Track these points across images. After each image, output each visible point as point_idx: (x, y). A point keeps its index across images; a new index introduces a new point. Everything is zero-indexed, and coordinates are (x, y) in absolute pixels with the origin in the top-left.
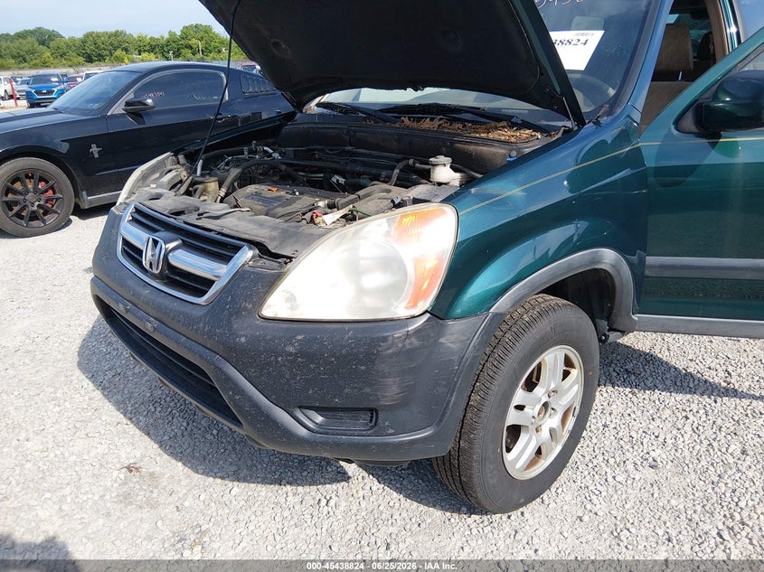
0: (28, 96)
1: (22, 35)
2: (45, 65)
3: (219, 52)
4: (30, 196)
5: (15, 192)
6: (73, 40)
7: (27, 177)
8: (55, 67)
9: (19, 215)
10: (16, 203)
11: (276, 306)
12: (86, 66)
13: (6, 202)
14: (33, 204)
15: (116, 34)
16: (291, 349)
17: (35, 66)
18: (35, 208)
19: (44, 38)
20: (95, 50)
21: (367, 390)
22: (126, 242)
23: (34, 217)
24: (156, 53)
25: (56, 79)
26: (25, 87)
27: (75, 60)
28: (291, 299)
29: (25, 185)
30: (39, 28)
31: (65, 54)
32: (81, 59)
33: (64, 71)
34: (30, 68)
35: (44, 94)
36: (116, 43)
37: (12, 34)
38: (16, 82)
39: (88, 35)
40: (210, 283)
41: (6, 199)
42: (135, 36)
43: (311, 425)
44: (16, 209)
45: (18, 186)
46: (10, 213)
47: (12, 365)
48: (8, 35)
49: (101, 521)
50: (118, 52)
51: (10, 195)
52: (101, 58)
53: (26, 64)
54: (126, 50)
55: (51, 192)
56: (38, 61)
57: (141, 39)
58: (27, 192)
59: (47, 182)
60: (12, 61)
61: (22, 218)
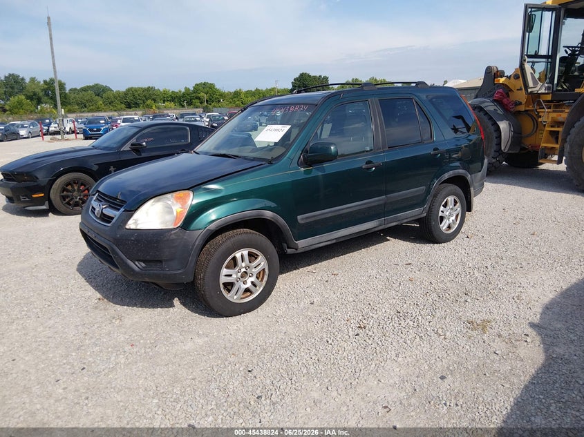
0: (84, 132)
1: (84, 90)
2: (98, 110)
3: (219, 101)
4: (75, 193)
5: (68, 191)
6: (118, 92)
7: (75, 183)
8: (105, 111)
9: (68, 203)
10: (68, 197)
11: (131, 224)
12: (126, 111)
13: (63, 196)
14: (76, 197)
15: (149, 89)
16: (133, 239)
17: (92, 111)
18: (78, 200)
19: (99, 91)
20: (134, 99)
21: (157, 253)
22: (93, 207)
23: (77, 204)
24: (175, 103)
25: (103, 122)
26: (82, 126)
27: (119, 107)
28: (136, 223)
29: (72, 187)
30: (96, 85)
31: (112, 102)
32: (123, 106)
33: (111, 114)
34: (88, 112)
35: (95, 131)
36: (148, 96)
37: (78, 88)
38: (78, 122)
39: (129, 90)
40: (112, 218)
41: (62, 194)
42: (161, 90)
43: (140, 266)
44: (67, 200)
45: (69, 188)
46: (64, 202)
47: (57, 267)
48: (75, 89)
49: (84, 313)
50: (149, 102)
51: (65, 192)
52: (137, 105)
53: (86, 109)
54: (154, 100)
55: (87, 191)
56: (94, 107)
57: (165, 92)
58: (74, 190)
59: (85, 186)
60: (77, 107)
61: (70, 205)
